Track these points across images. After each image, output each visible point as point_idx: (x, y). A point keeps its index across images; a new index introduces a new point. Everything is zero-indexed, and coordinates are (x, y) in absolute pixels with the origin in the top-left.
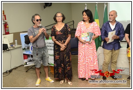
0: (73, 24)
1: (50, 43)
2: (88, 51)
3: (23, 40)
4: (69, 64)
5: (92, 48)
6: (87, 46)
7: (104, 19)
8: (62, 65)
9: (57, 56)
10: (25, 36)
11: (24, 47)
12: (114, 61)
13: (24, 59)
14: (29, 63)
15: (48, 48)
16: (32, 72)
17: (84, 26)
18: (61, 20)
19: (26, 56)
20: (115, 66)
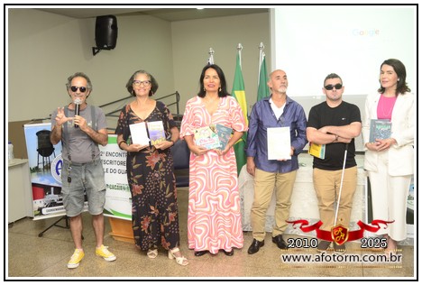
0: (177, 103)
1: (111, 154)
2: (217, 174)
3: (32, 144)
4: (172, 204)
5: (228, 167)
6: (215, 162)
7: (260, 90)
8: (152, 208)
9: (137, 186)
10: (37, 134)
11: (34, 165)
12: (282, 202)
13: (35, 198)
14: (48, 211)
15: (105, 166)
16: (56, 235)
17: (204, 108)
18: (147, 92)
19: (39, 190)
20: (286, 214)
